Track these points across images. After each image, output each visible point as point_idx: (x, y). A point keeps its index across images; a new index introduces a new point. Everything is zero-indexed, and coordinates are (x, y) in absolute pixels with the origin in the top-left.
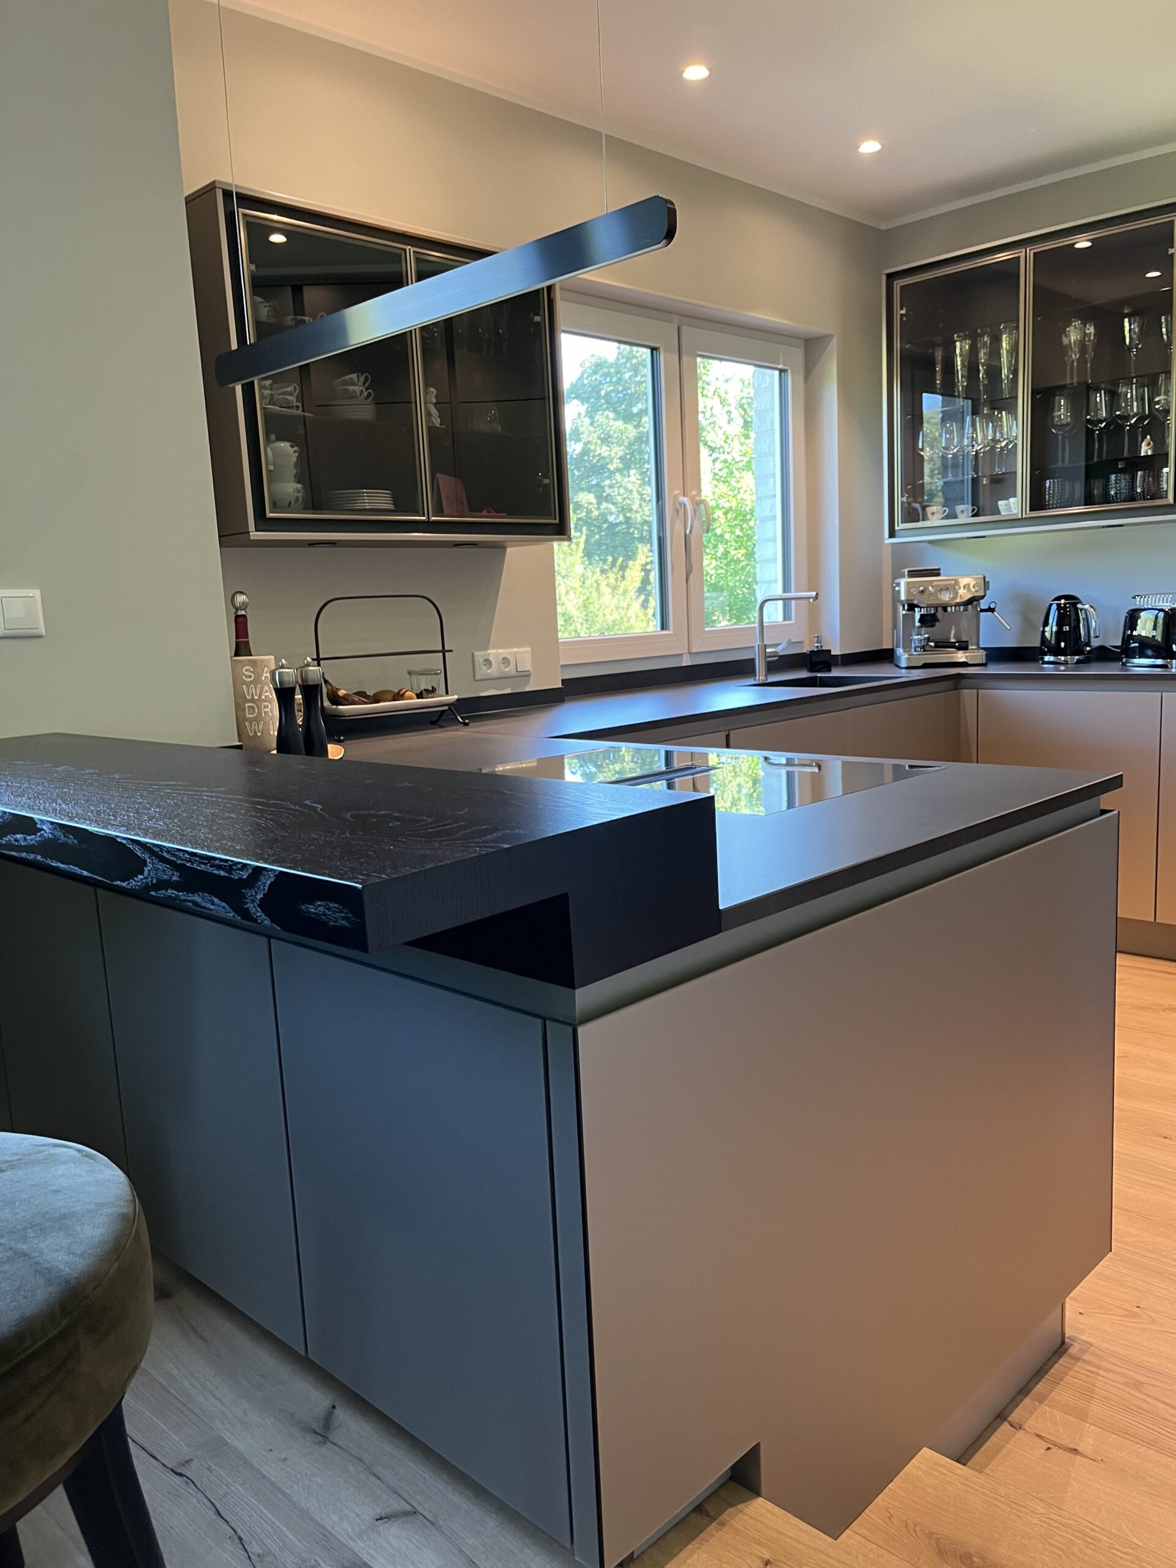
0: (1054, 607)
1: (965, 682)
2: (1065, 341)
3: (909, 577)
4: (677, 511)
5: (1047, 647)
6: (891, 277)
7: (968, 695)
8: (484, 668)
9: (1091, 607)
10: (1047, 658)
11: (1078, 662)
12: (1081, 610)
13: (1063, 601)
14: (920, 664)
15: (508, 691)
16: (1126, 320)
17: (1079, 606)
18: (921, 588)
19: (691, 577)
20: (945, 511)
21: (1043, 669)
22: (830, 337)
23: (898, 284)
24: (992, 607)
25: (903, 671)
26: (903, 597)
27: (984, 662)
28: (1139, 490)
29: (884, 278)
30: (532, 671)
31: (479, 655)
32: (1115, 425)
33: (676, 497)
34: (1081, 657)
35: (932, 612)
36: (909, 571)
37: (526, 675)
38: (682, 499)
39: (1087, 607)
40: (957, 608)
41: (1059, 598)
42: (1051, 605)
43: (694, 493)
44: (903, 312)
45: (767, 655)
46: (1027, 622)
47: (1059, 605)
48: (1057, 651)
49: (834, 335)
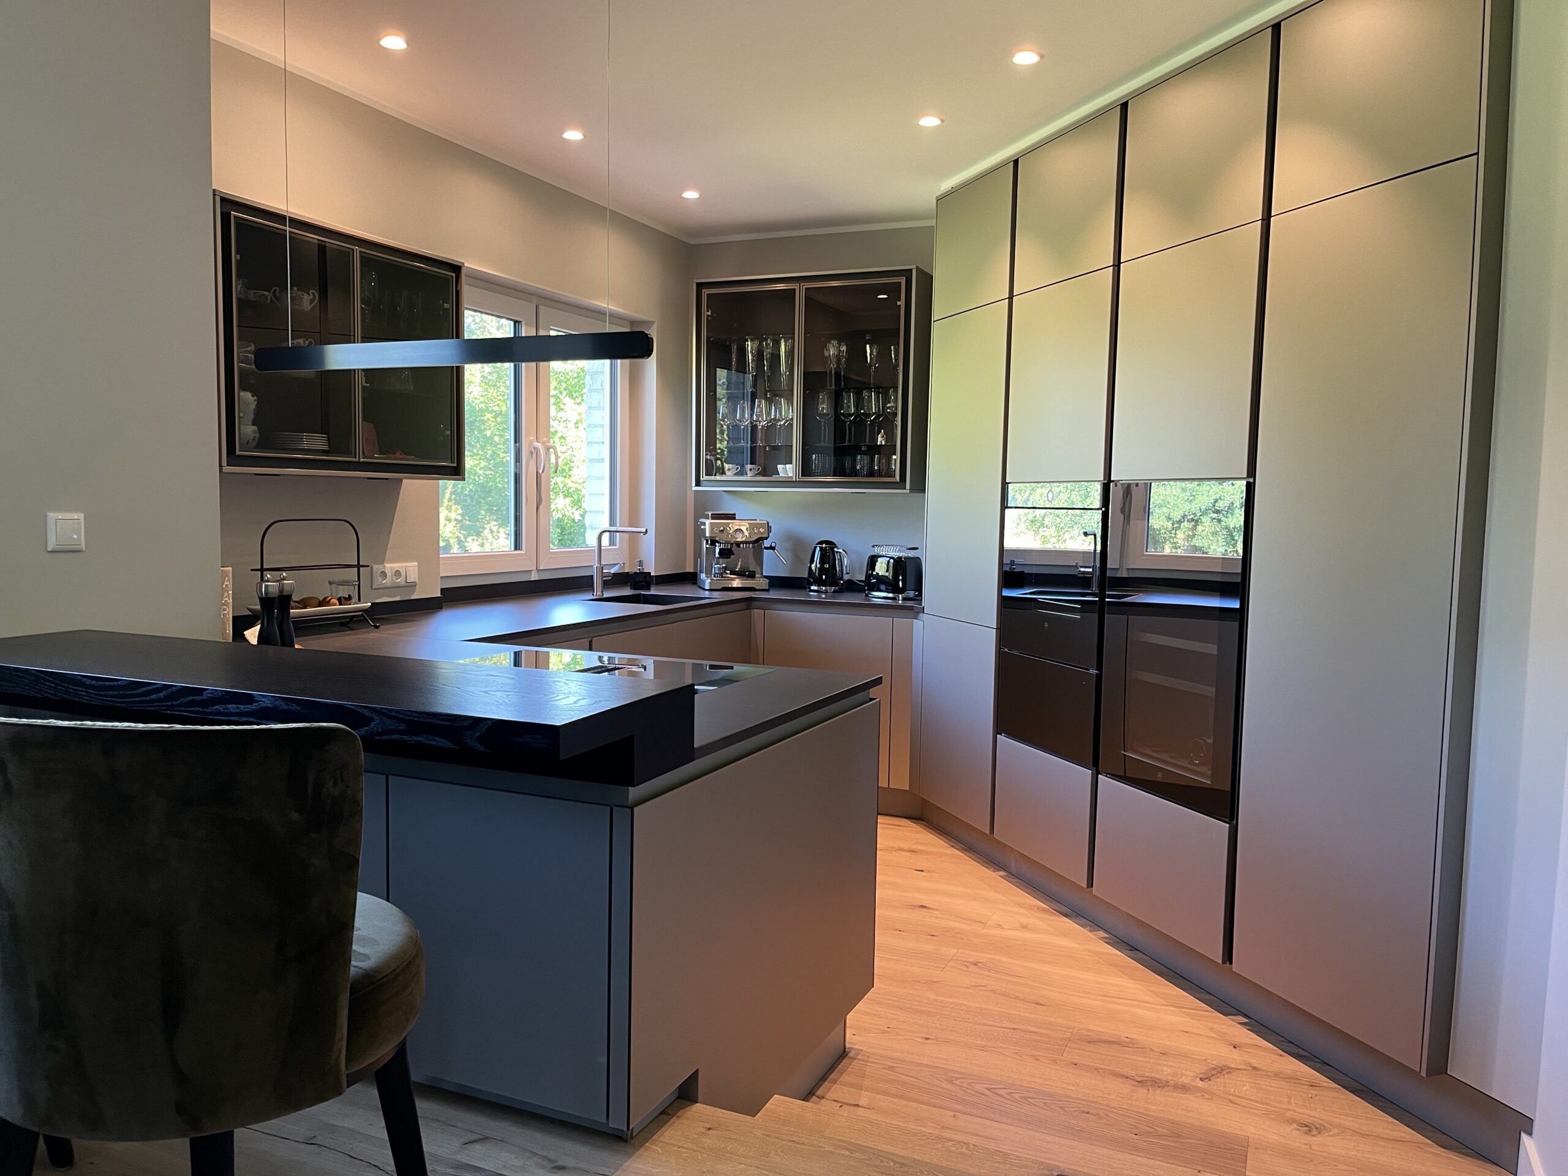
0: (818, 549)
1: (755, 603)
2: (826, 354)
3: (712, 519)
4: (531, 453)
5: (813, 579)
6: (699, 285)
7: (757, 613)
8: (380, 579)
9: (844, 551)
10: (813, 588)
11: (835, 591)
12: (837, 552)
13: (824, 545)
14: (720, 588)
15: (398, 599)
16: (868, 346)
17: (835, 549)
18: (722, 528)
19: (541, 507)
20: (738, 468)
21: (810, 596)
22: (652, 323)
23: (706, 292)
24: (773, 545)
25: (707, 592)
26: (707, 534)
27: (767, 588)
28: (876, 468)
29: (695, 285)
30: (417, 583)
31: (377, 568)
32: (860, 420)
33: (531, 442)
34: (837, 588)
35: (729, 547)
36: (712, 514)
37: (412, 586)
38: (536, 444)
39: (841, 550)
40: (748, 545)
41: (821, 543)
42: (816, 548)
43: (545, 439)
44: (709, 313)
45: (604, 575)
46: (796, 557)
47: (821, 548)
48: (820, 583)
49: (654, 322)
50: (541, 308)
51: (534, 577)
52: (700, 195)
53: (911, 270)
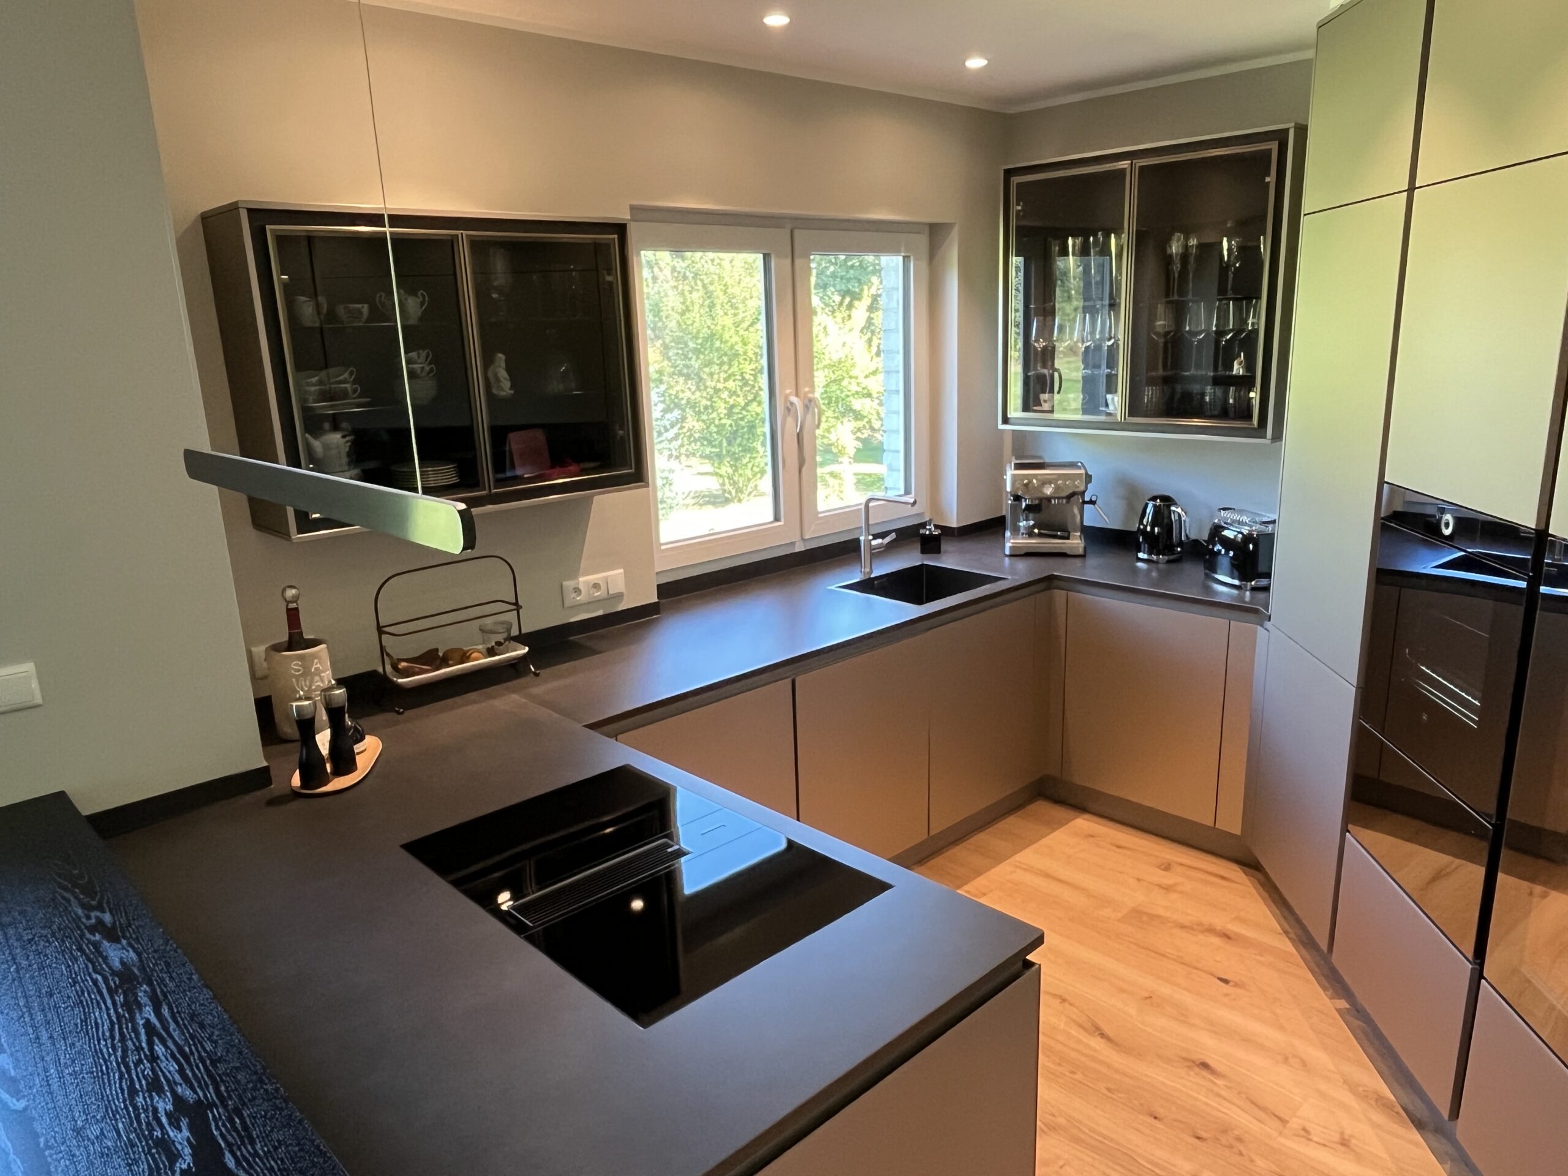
0: (1150, 507)
2: (1169, 252)
3: (1015, 469)
4: (789, 410)
6: (1009, 173)
7: (1059, 595)
8: (574, 595)
9: (1184, 509)
10: (1141, 555)
11: (1169, 562)
12: (1174, 512)
13: (1158, 501)
14: (1024, 553)
15: (600, 613)
16: (1225, 239)
17: (1173, 508)
18: (1026, 481)
19: (804, 469)
23: (1016, 180)
24: (1094, 499)
26: (1009, 489)
27: (1083, 552)
28: (1231, 401)
29: (1001, 174)
30: (625, 593)
31: (569, 584)
33: (786, 397)
34: (1172, 557)
35: (1037, 503)
36: (1016, 463)
37: (619, 596)
38: (794, 399)
39: (1179, 510)
40: (1061, 501)
41: (1154, 499)
42: (1147, 505)
43: (807, 389)
44: (1019, 208)
46: (1130, 506)
47: (1153, 506)
48: (1151, 545)
49: (955, 224)
50: (797, 232)
51: (799, 548)
52: (989, 60)
53: (1287, 131)
